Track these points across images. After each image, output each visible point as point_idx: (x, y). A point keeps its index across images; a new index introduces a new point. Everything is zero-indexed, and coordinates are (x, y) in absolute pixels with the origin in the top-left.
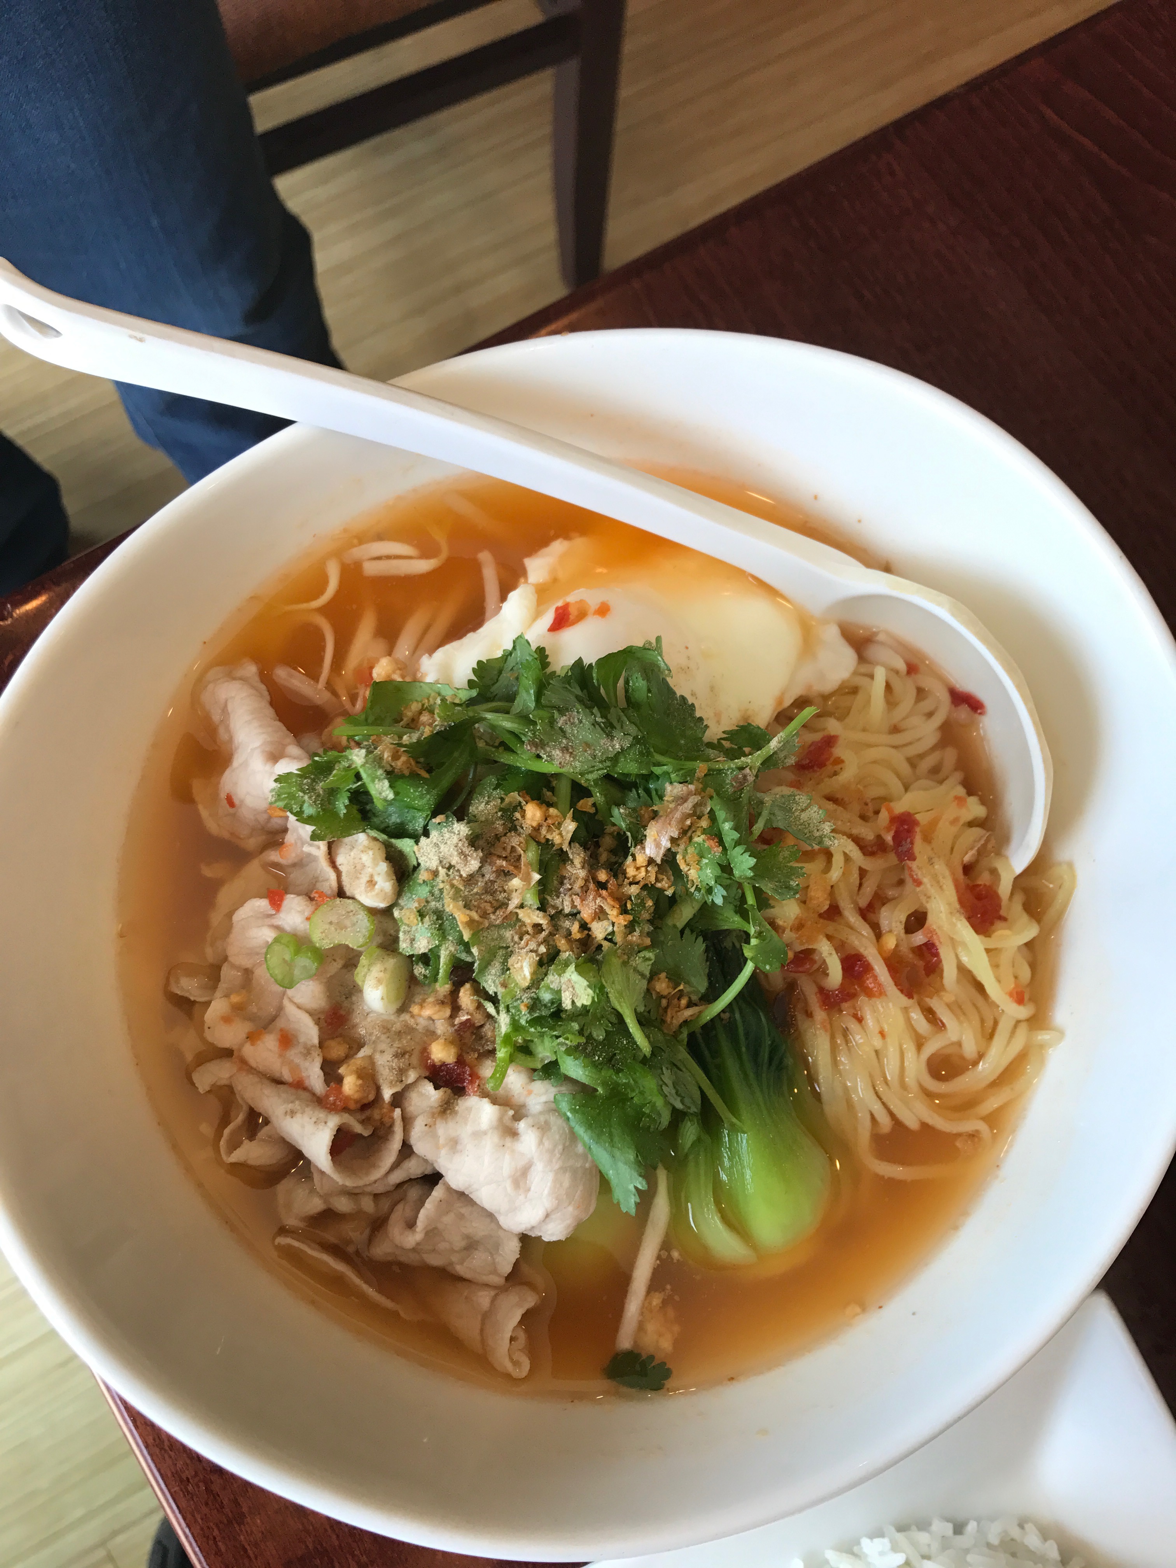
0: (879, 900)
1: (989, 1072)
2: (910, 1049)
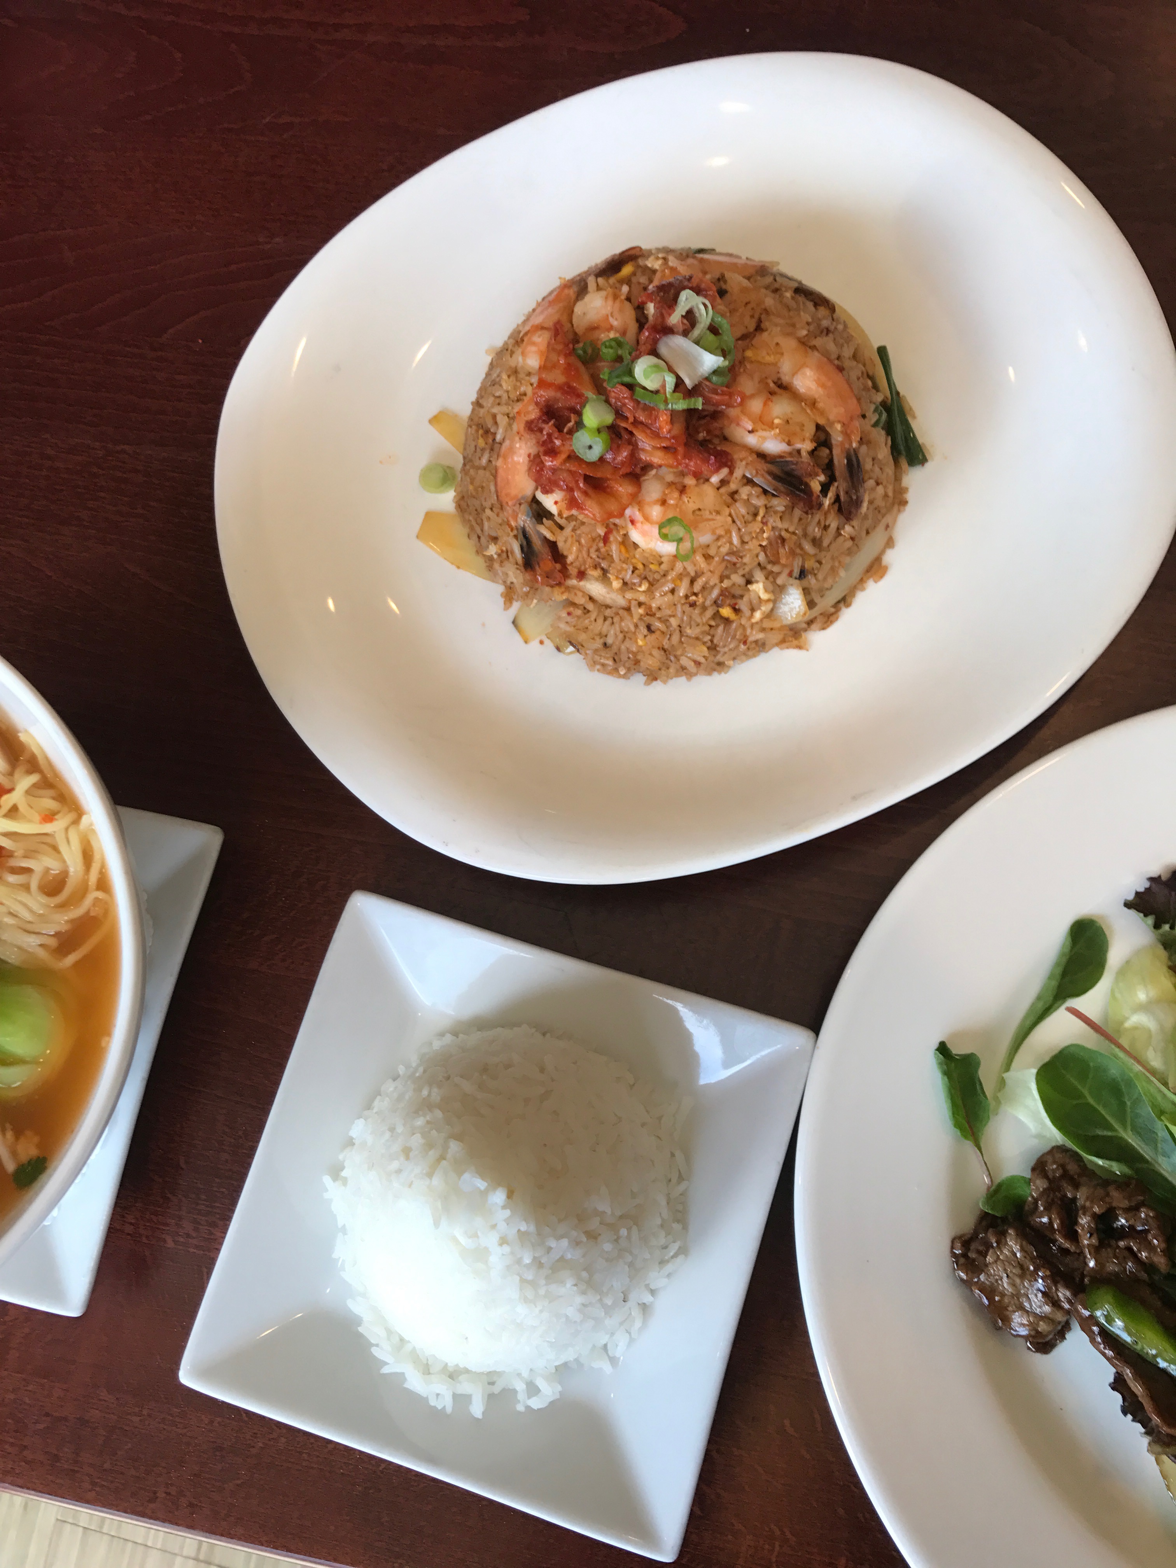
1: (75, 865)
2: (23, 896)
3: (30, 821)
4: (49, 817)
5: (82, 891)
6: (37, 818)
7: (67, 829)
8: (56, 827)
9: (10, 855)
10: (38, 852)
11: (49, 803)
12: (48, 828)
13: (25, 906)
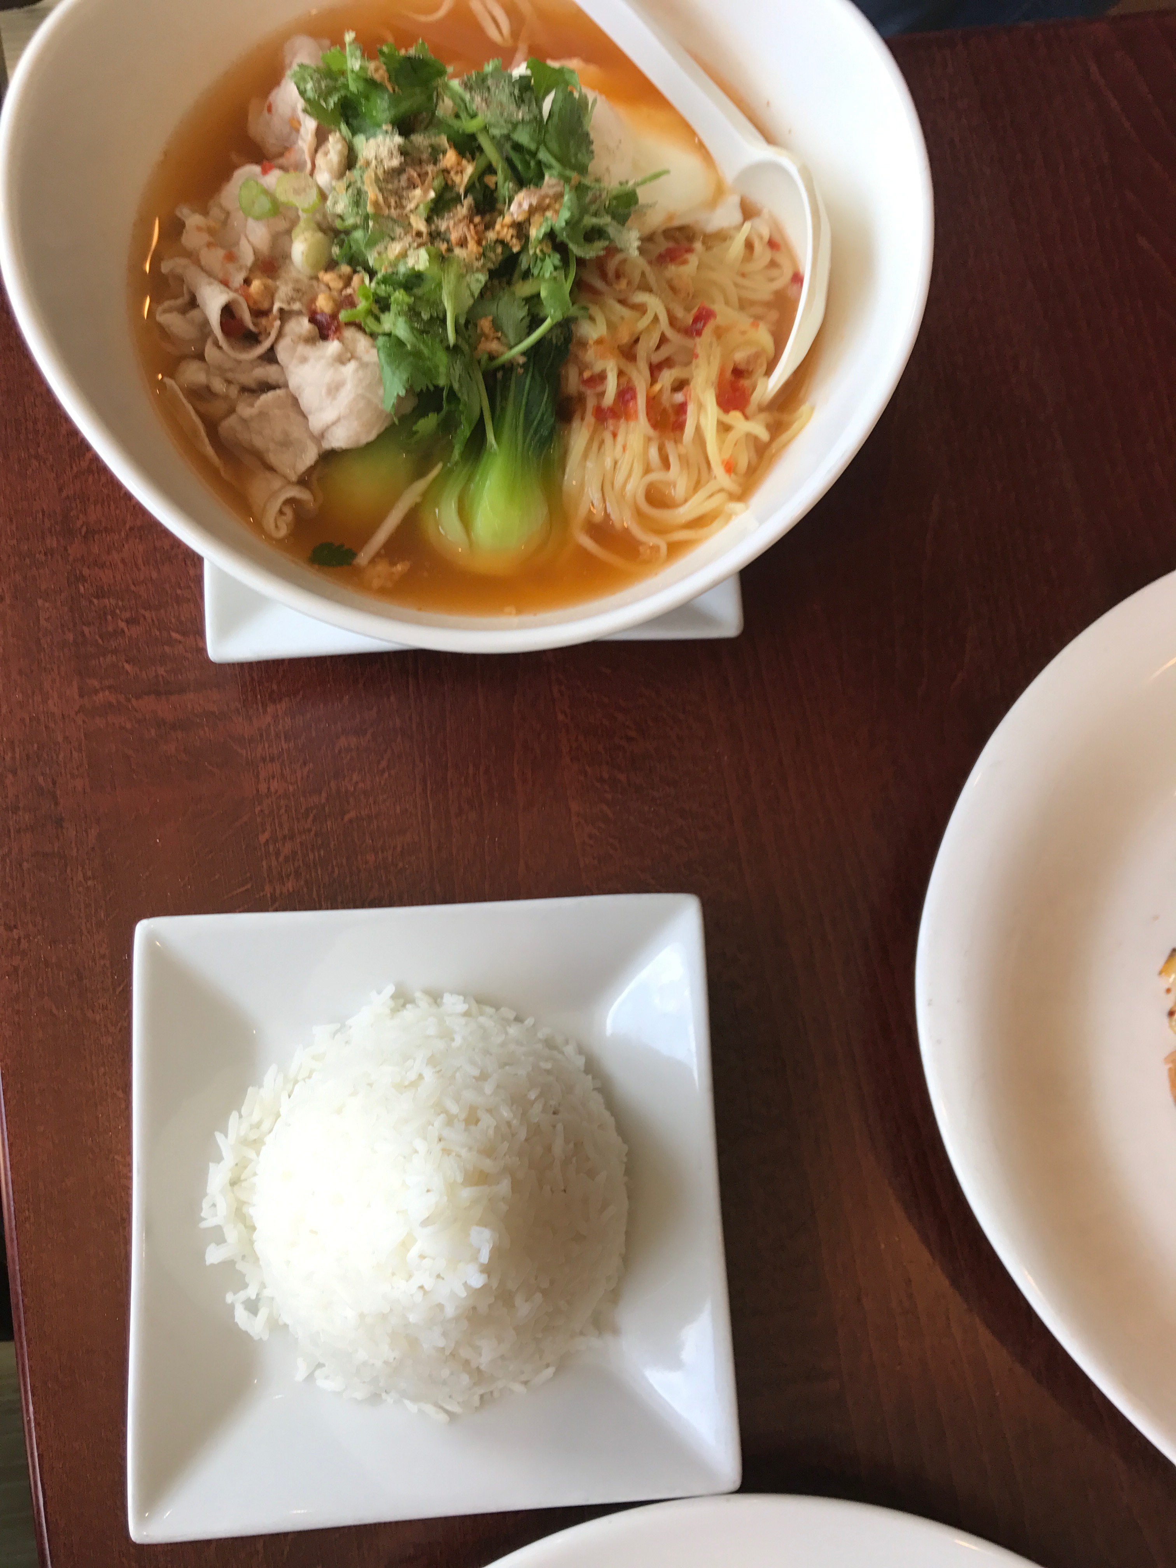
0: (668, 363)
1: (686, 512)
2: (638, 470)
3: (720, 450)
4: (730, 468)
5: (660, 530)
6: (727, 456)
7: (721, 490)
8: (722, 478)
9: (678, 441)
10: (688, 469)
11: (743, 463)
12: (718, 469)
13: (629, 475)
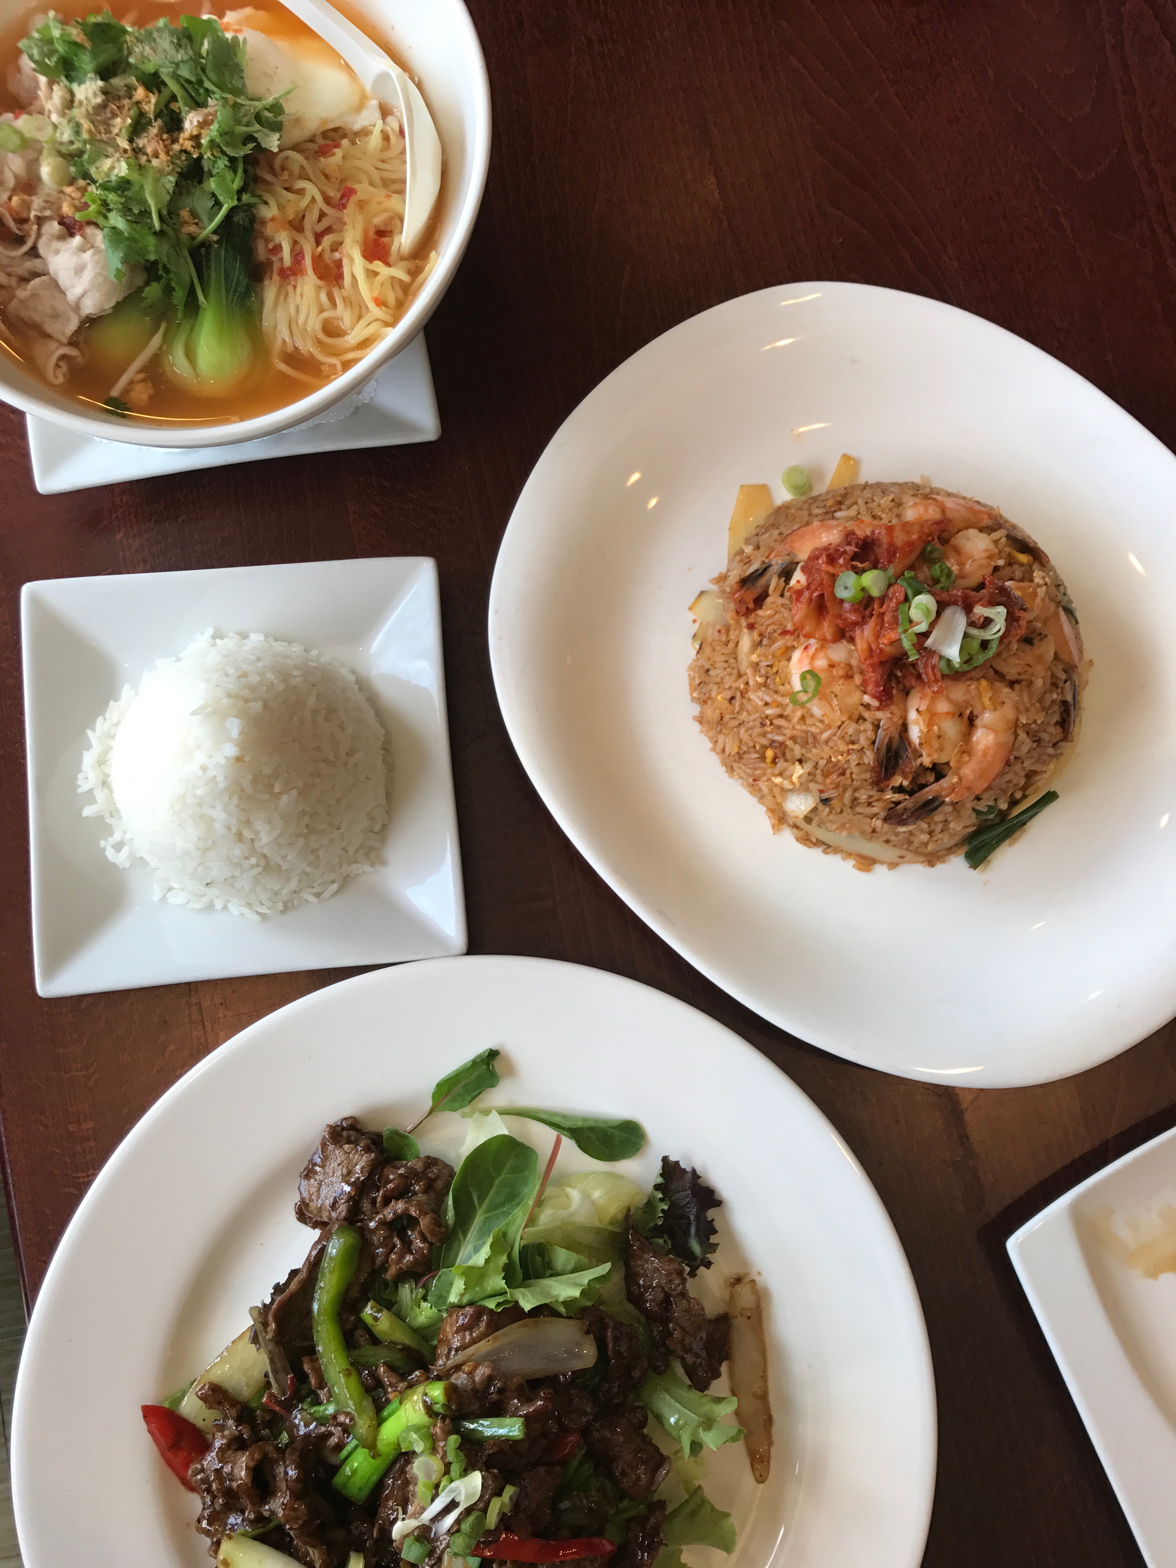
0: (326, 231)
1: (352, 339)
2: (314, 311)
3: (371, 290)
4: (380, 302)
5: (336, 353)
6: (376, 294)
7: (377, 320)
8: (376, 312)
9: (341, 287)
10: (351, 306)
11: (391, 298)
12: (372, 306)
13: (308, 315)
